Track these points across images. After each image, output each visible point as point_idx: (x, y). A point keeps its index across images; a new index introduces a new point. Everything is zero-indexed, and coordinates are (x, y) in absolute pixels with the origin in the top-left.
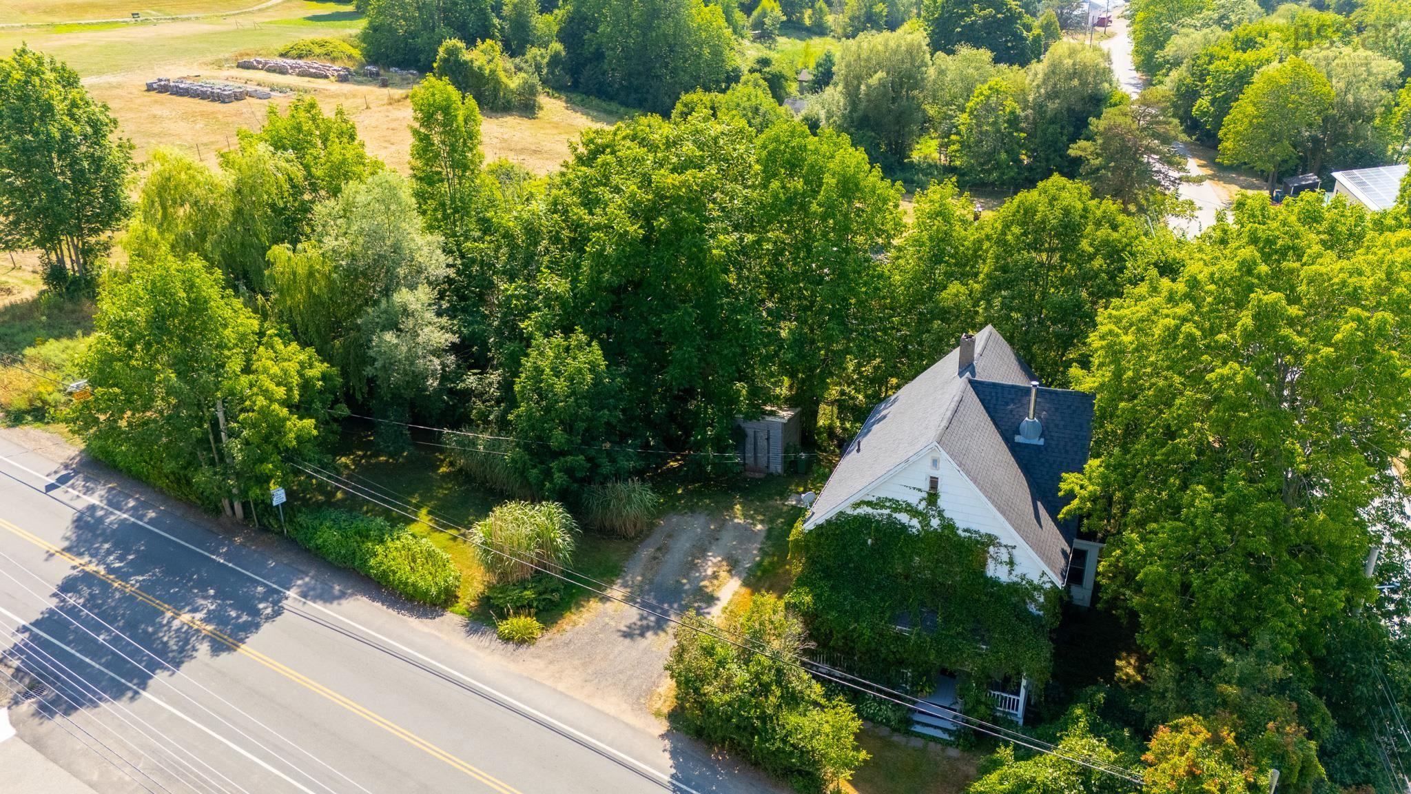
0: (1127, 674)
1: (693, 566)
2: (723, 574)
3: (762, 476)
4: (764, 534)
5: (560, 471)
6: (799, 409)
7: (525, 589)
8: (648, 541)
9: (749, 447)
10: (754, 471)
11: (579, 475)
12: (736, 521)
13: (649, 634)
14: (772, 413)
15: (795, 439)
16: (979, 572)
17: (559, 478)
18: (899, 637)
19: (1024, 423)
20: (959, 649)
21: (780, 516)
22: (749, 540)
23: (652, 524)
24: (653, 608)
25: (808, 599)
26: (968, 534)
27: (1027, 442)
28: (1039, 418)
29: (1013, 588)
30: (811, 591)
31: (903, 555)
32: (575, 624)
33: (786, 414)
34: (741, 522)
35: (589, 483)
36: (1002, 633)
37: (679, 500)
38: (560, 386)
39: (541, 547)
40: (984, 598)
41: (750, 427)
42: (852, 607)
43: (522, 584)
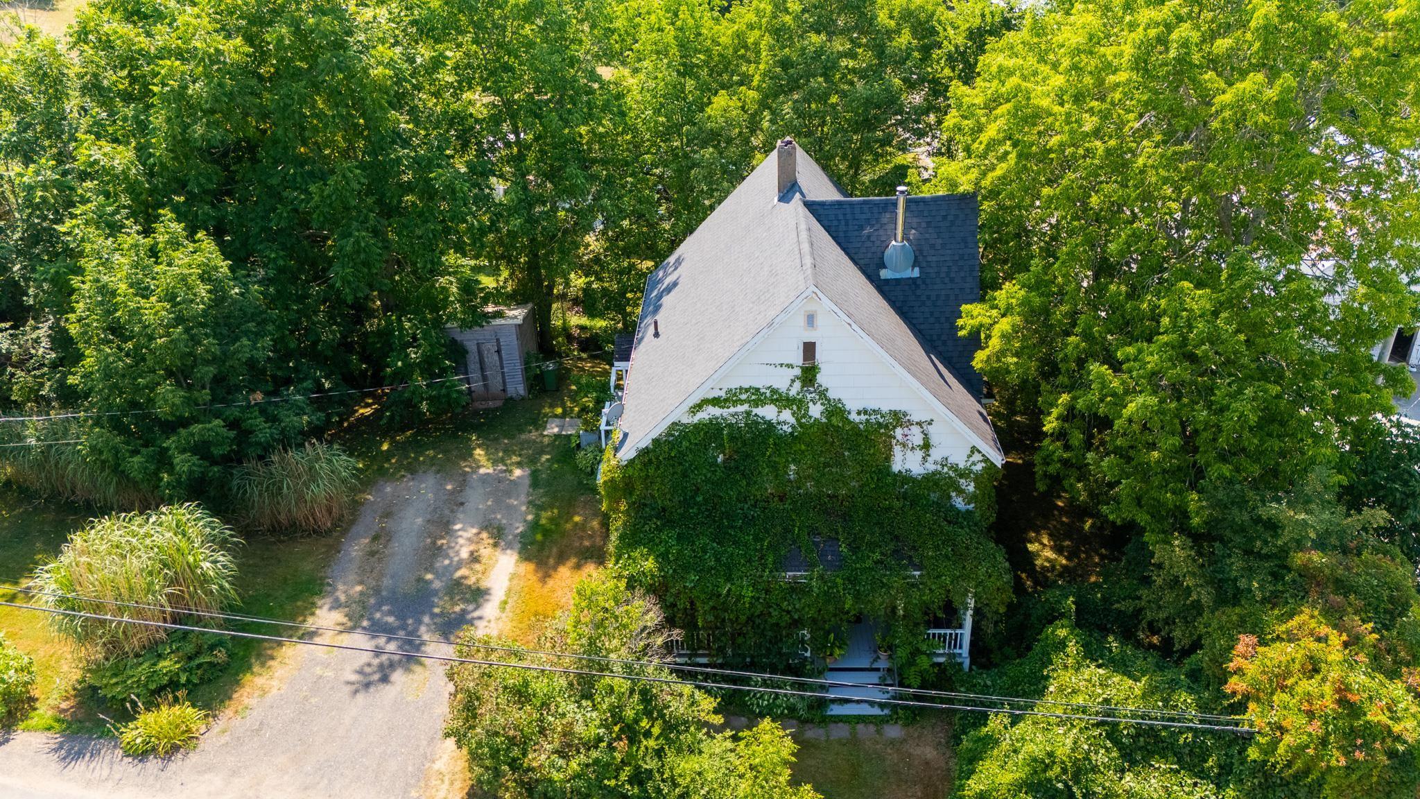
0: (1047, 560)
1: (437, 551)
2: (486, 552)
3: (499, 403)
4: (527, 482)
5: (183, 451)
6: (530, 305)
7: (160, 657)
8: (354, 529)
9: (473, 365)
10: (486, 399)
11: (217, 451)
12: (482, 471)
13: (398, 676)
14: (499, 315)
15: (533, 347)
16: (882, 471)
17: (184, 463)
18: (795, 589)
19: (888, 252)
20: (884, 585)
21: (542, 452)
22: (508, 494)
23: (355, 502)
24: (388, 631)
25: (650, 564)
26: (863, 417)
27: (898, 276)
28: (908, 240)
29: (932, 480)
30: (651, 551)
31: (774, 467)
32: (264, 692)
33: (517, 314)
34: (491, 471)
35: (240, 462)
36: (937, 548)
37: (388, 460)
38: (154, 310)
39: (173, 582)
40: (897, 504)
41: (469, 339)
42: (718, 560)
43: (153, 650)
